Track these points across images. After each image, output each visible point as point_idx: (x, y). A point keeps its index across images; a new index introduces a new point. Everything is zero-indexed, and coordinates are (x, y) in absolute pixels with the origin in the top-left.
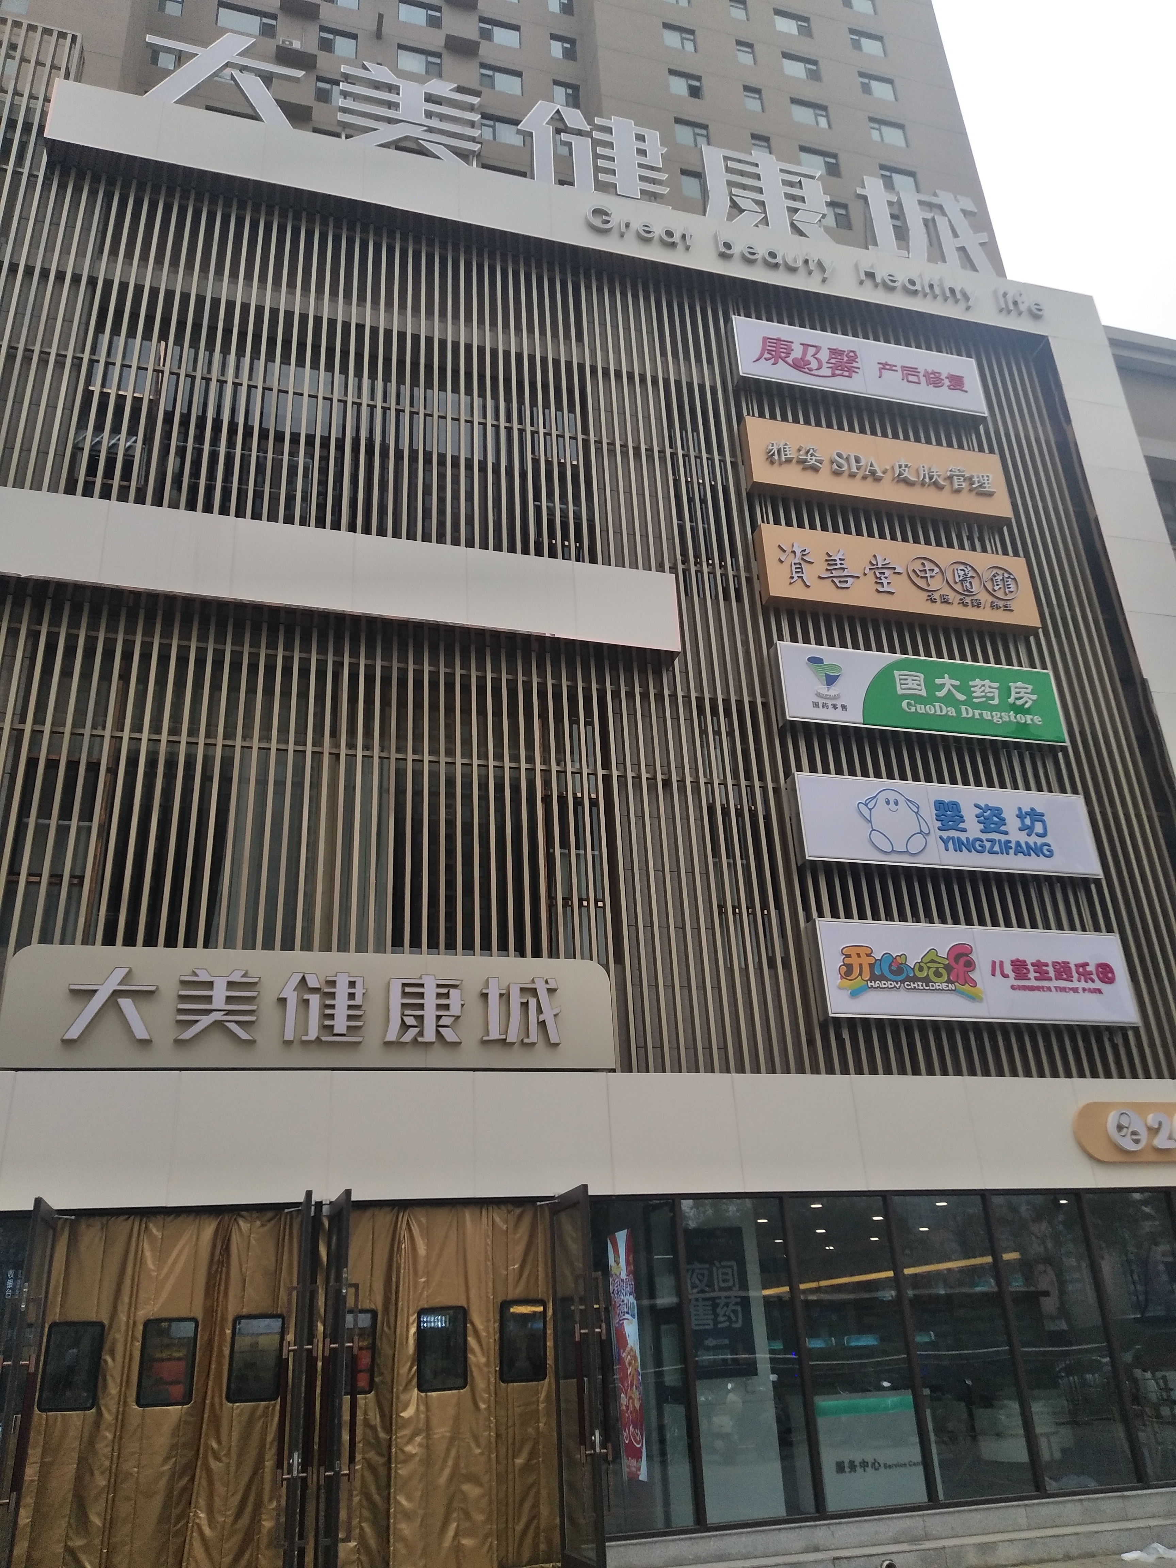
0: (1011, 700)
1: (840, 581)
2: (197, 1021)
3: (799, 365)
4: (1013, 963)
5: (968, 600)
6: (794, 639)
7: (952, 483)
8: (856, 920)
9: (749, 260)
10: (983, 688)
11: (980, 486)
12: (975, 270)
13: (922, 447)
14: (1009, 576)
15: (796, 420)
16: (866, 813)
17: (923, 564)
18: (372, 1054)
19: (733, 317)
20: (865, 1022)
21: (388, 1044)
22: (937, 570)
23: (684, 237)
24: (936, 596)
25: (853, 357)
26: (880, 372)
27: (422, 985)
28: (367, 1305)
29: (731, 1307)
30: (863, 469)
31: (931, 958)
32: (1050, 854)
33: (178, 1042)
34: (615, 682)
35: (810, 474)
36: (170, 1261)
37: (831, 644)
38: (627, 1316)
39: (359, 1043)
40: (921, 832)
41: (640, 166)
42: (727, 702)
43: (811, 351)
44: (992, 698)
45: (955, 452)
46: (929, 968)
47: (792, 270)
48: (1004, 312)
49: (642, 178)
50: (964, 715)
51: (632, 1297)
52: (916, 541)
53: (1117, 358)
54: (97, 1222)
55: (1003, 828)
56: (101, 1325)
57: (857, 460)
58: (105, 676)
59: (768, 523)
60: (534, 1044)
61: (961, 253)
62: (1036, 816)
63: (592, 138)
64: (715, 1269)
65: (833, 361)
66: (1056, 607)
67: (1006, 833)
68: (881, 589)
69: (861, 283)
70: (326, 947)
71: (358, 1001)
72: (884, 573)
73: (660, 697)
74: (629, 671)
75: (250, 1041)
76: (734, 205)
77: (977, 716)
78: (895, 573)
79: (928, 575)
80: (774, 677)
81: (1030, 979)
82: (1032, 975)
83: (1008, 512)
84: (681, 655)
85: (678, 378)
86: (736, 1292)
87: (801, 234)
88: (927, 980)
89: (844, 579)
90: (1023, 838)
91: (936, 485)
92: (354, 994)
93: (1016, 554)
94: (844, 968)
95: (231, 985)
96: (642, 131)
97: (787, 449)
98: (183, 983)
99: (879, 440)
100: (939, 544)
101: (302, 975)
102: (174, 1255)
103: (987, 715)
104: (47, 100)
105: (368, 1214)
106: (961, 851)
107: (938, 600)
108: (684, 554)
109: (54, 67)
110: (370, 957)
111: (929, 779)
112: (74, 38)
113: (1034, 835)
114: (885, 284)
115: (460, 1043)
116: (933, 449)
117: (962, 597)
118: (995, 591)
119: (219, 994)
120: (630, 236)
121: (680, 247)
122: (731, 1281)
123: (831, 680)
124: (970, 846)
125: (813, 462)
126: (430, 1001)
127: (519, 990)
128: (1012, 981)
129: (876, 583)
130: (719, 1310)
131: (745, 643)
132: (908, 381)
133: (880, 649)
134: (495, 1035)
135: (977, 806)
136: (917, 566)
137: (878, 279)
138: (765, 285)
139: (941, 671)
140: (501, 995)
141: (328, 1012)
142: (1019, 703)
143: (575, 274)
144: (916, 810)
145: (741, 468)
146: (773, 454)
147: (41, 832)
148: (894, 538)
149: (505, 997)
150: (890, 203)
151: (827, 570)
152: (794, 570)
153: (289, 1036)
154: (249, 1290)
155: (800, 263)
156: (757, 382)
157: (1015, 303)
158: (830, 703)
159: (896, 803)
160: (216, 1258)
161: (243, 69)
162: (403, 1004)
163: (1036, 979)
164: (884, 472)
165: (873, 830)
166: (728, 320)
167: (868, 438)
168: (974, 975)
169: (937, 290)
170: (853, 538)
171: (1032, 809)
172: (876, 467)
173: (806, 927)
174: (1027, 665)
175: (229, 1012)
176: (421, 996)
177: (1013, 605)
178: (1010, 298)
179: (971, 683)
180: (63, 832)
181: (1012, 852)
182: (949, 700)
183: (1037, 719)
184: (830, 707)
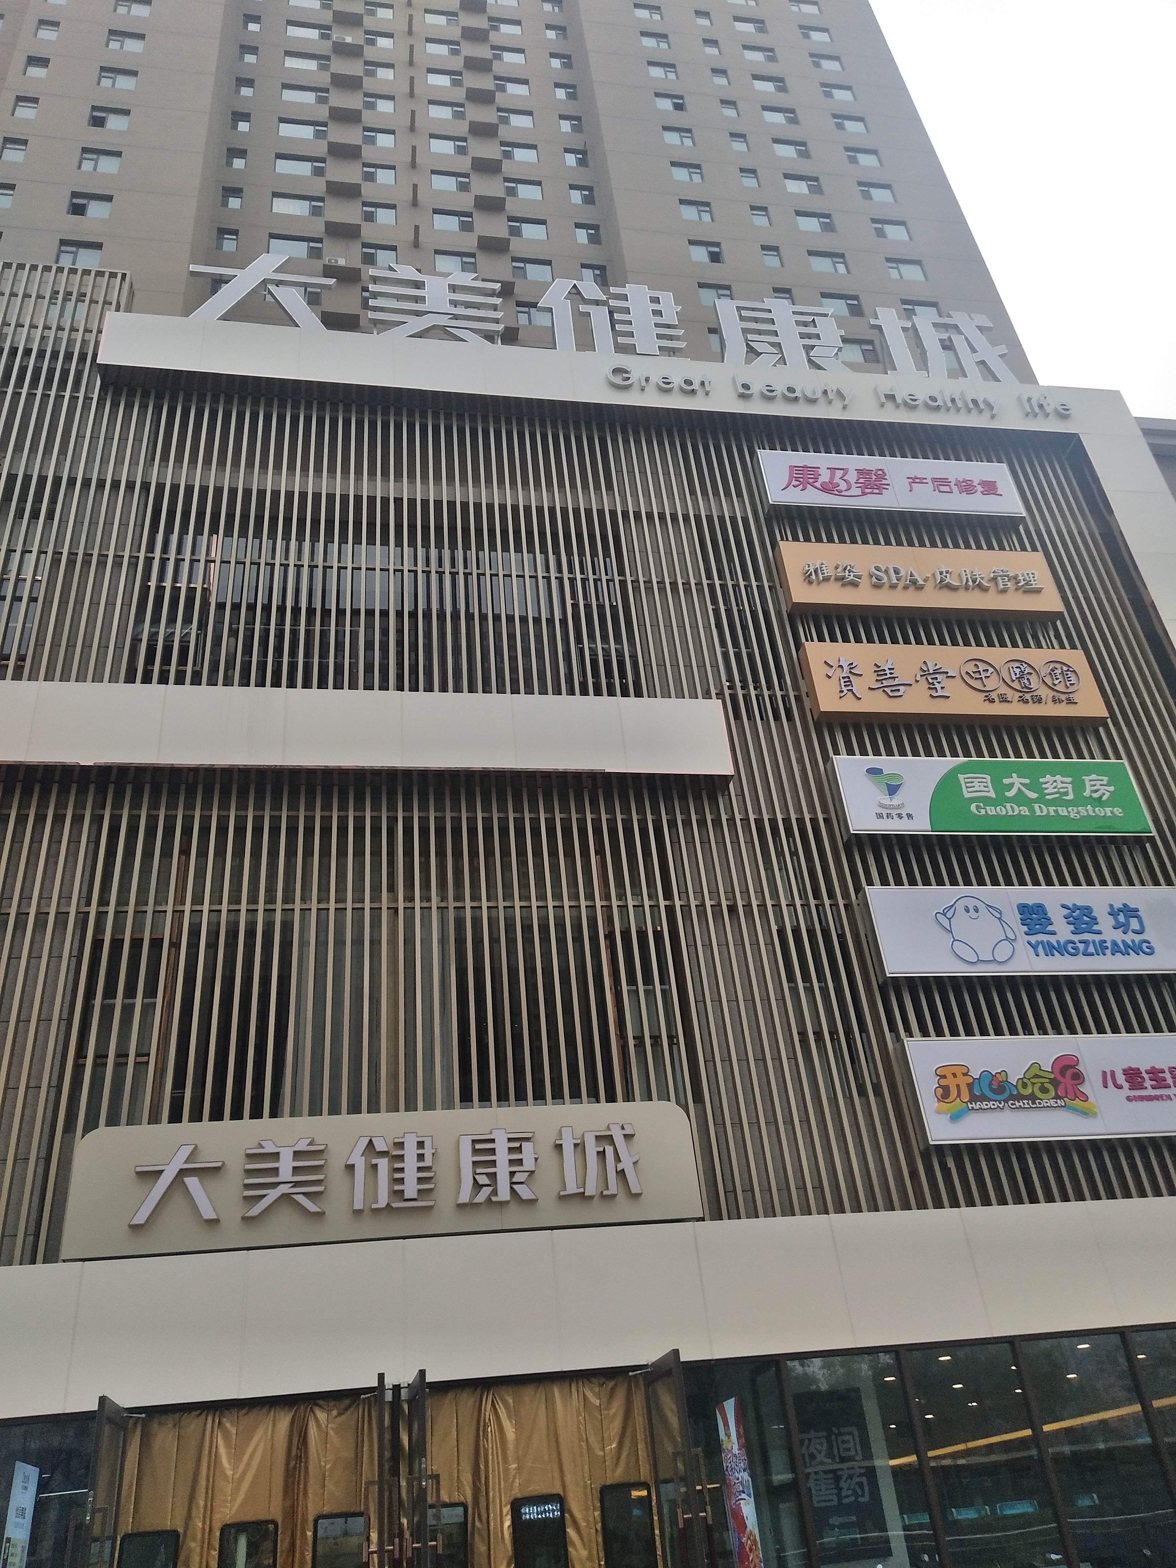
0: (1087, 794)
1: (893, 693)
2: (265, 1195)
3: (828, 488)
4: (1126, 1072)
5: (1028, 696)
6: (851, 752)
7: (996, 584)
8: (948, 1037)
9: (769, 396)
10: (1055, 784)
11: (1027, 584)
12: (996, 379)
13: (962, 552)
14: (1068, 670)
15: (830, 540)
16: (946, 923)
17: (976, 665)
18: (446, 1218)
19: (758, 451)
20: (971, 1148)
21: (461, 1206)
22: (991, 670)
23: (703, 383)
24: (994, 695)
25: (881, 475)
26: (911, 487)
27: (493, 1141)
28: (457, 1498)
29: (856, 1480)
30: (903, 579)
31: (1034, 1074)
32: (1151, 952)
33: (247, 1220)
34: (670, 811)
35: (850, 590)
36: (246, 1458)
37: (890, 753)
38: (743, 1496)
39: (431, 1207)
40: (1007, 939)
41: (657, 325)
42: (787, 821)
43: (839, 474)
44: (1066, 794)
45: (996, 554)
46: (1033, 1084)
47: (813, 401)
48: (1031, 415)
49: (659, 336)
50: (1038, 813)
51: (746, 1473)
52: (967, 643)
53: (1152, 447)
54: (170, 1420)
55: (1095, 927)
56: (175, 1533)
57: (897, 572)
58: (167, 853)
59: (812, 640)
60: (614, 1196)
61: (981, 366)
62: (1130, 912)
63: (609, 306)
64: (833, 1437)
65: (861, 480)
66: (1122, 696)
67: (1100, 933)
68: (935, 694)
69: (882, 405)
70: (394, 1108)
71: (428, 1162)
72: (936, 678)
73: (717, 823)
74: (683, 798)
75: (318, 1213)
76: (751, 350)
77: (1053, 813)
78: (947, 677)
79: (983, 675)
80: (834, 792)
81: (1146, 1088)
82: (1148, 1083)
83: (1059, 607)
84: (736, 778)
85: (709, 514)
86: (860, 1463)
87: (819, 368)
88: (1032, 1098)
89: (895, 688)
90: (1118, 936)
91: (980, 587)
92: (423, 1155)
93: (1073, 647)
94: (940, 1090)
95: (297, 1154)
96: (655, 294)
97: (824, 568)
98: (249, 1156)
99: (917, 550)
100: (991, 644)
101: (369, 1138)
102: (250, 1449)
103: (1063, 811)
104: (100, 331)
105: (450, 1396)
106: (1053, 955)
107: (997, 700)
108: (730, 679)
109: (107, 303)
110: (439, 1114)
111: (1009, 883)
112: (124, 276)
113: (1130, 932)
114: (906, 404)
115: (536, 1200)
116: (973, 553)
117: (1021, 695)
118: (1055, 685)
119: (286, 1165)
120: (651, 389)
121: (700, 393)
122: (853, 1450)
123: (893, 790)
124: (1061, 949)
125: (851, 577)
126: (502, 1157)
127: (594, 1139)
128: (1126, 1092)
129: (929, 688)
130: (842, 1484)
131: (800, 760)
132: (940, 492)
133: (941, 754)
134: (572, 1188)
135: (1064, 906)
136: (970, 668)
137: (899, 400)
138: (787, 419)
139: (1008, 770)
140: (576, 1145)
141: (398, 1175)
142: (1096, 795)
143: (601, 430)
144: (999, 916)
145: (780, 591)
146: (811, 574)
147: (107, 1012)
148: (943, 643)
149: (579, 1147)
150: (905, 329)
151: (877, 680)
152: (843, 684)
153: (358, 1205)
154: (330, 1486)
155: (819, 395)
156: (788, 507)
157: (1041, 406)
158: (894, 813)
159: (977, 910)
160: (294, 1453)
161: (278, 283)
162: (474, 1163)
163: (1153, 1087)
164: (926, 580)
165: (955, 940)
166: (753, 454)
167: (905, 550)
168: (1085, 1088)
169: (959, 404)
170: (901, 647)
171: (1125, 905)
172: (917, 577)
173: (895, 1049)
174: (1100, 756)
175: (296, 1184)
176: (493, 1151)
177: (1076, 697)
178: (1034, 402)
179: (1041, 780)
180: (128, 1010)
181: (1108, 952)
182: (1020, 799)
183: (1118, 811)
184: (895, 817)
